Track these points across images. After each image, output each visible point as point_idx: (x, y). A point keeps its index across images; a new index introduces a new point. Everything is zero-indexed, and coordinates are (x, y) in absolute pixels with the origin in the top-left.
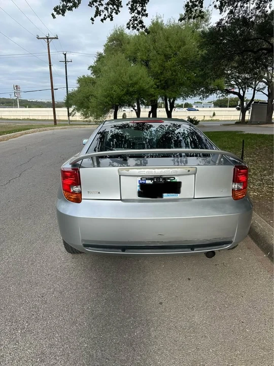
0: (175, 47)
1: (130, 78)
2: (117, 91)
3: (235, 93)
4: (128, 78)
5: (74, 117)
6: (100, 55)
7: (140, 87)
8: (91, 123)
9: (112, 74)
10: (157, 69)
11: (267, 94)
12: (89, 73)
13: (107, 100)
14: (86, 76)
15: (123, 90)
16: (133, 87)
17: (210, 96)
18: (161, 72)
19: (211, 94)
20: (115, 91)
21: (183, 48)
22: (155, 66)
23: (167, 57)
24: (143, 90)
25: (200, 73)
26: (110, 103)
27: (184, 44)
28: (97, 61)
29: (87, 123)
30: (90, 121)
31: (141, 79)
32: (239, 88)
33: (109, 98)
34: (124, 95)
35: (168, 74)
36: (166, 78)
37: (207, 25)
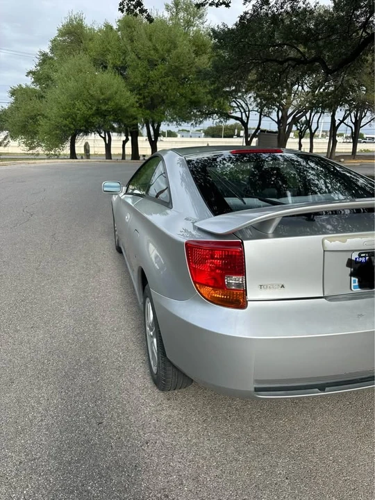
0: (163, 49)
1: (101, 91)
2: (82, 109)
3: (237, 118)
4: (99, 92)
5: (6, 148)
6: (44, 55)
7: (117, 104)
8: (40, 157)
9: (71, 84)
10: (138, 80)
11: (276, 120)
12: (28, 82)
13: (67, 123)
14: (24, 87)
15: (91, 109)
16: (106, 104)
17: (205, 122)
18: (144, 85)
19: (205, 118)
20: (78, 110)
21: (174, 52)
22: (135, 76)
23: (152, 64)
24: (120, 109)
25: (212, 87)
26: (72, 126)
27: (175, 47)
28: (40, 65)
29: (33, 157)
30: (38, 154)
31: (116, 93)
32: (241, 111)
33: (70, 119)
34: (93, 115)
35: (155, 88)
36: (152, 93)
37: (202, 23)
